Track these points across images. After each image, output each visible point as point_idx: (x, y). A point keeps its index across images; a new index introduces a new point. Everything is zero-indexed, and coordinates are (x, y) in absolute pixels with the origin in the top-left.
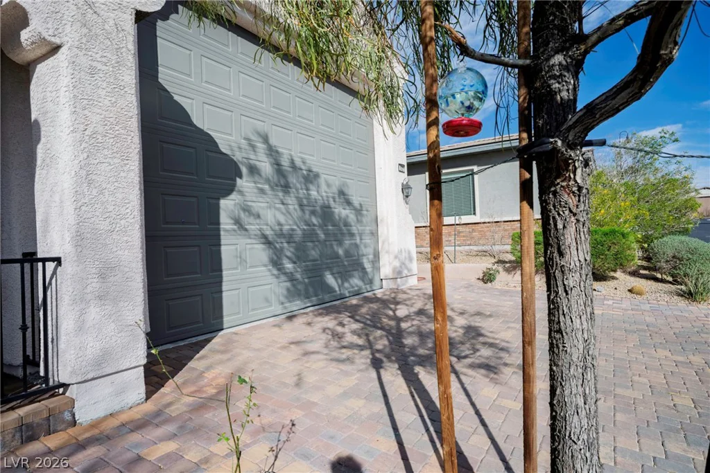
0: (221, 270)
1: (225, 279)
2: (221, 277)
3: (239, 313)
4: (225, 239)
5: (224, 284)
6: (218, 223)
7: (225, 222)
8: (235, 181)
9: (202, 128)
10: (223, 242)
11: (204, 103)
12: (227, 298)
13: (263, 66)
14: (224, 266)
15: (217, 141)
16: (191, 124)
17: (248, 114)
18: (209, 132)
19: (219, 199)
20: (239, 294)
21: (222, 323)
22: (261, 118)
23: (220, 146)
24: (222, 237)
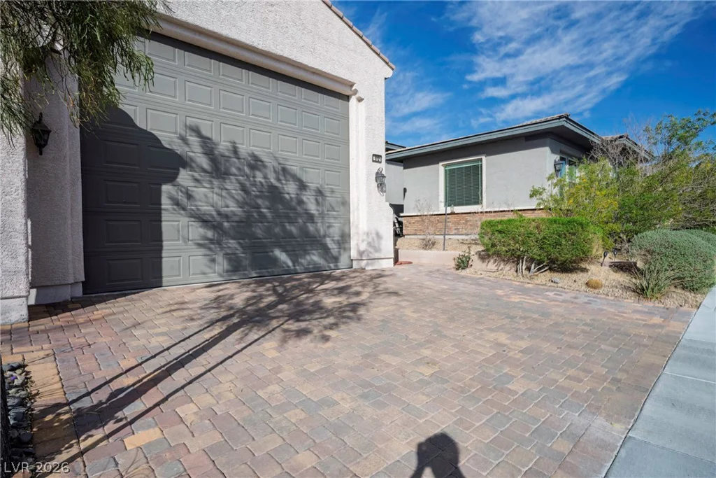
0: (161, 241)
1: (164, 248)
2: (161, 246)
3: (179, 275)
4: (165, 216)
5: (163, 251)
6: (160, 204)
7: (166, 203)
8: (179, 170)
9: (145, 128)
10: (163, 219)
11: (147, 109)
12: (166, 263)
13: (212, 74)
14: (165, 237)
15: (159, 138)
16: (135, 126)
17: (192, 115)
18: (153, 132)
19: (161, 185)
20: (179, 261)
21: (161, 282)
22: (209, 118)
23: (163, 142)
24: (163, 215)
